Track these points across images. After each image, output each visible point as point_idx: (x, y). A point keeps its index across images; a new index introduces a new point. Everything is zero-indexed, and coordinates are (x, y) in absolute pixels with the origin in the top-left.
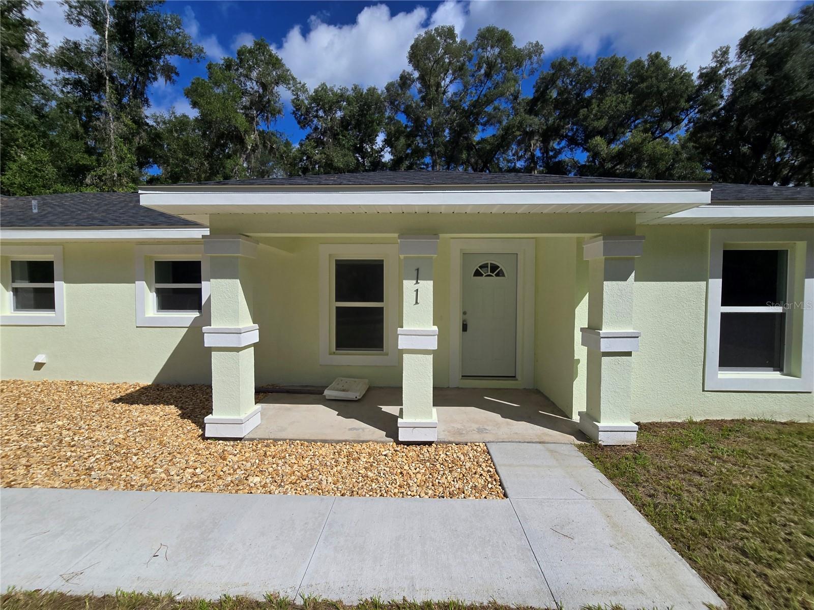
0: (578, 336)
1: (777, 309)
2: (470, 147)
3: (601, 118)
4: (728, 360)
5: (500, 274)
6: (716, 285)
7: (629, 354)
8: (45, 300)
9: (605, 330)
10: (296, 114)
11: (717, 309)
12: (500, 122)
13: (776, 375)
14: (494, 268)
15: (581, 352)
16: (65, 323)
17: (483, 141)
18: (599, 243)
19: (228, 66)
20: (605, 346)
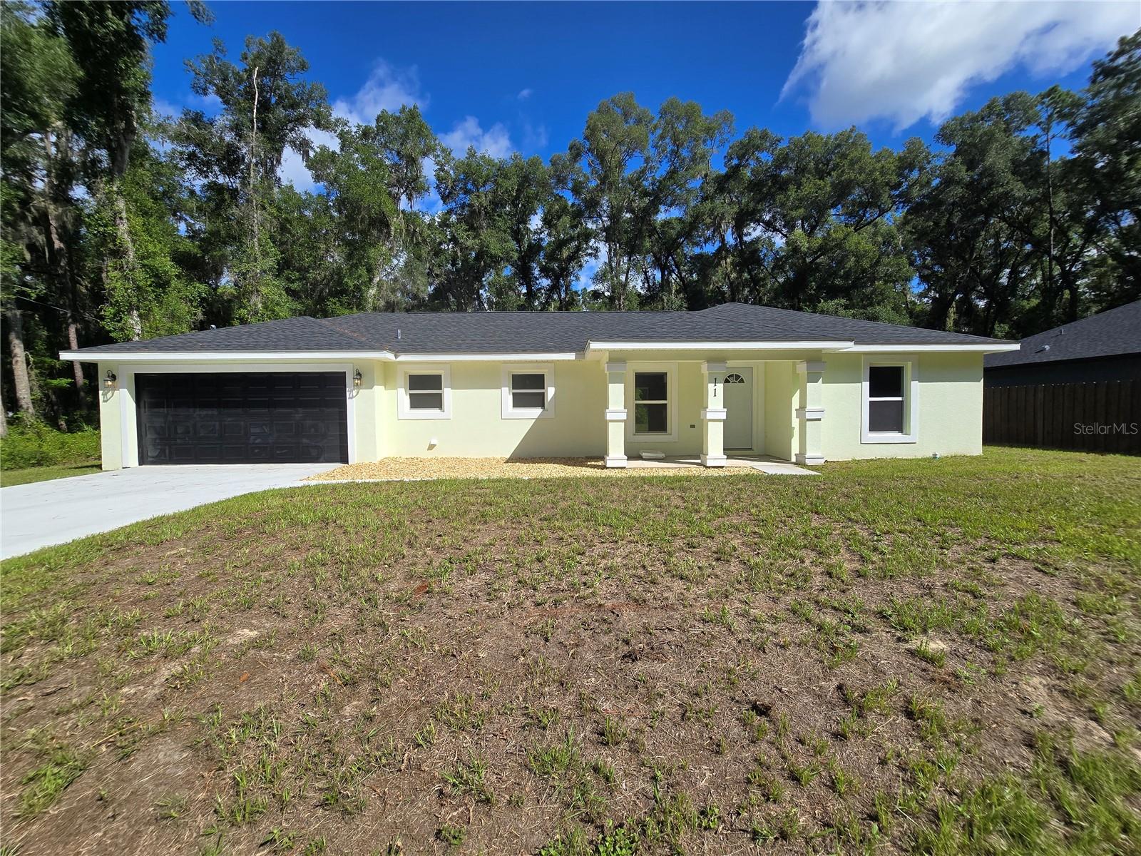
0: (794, 413)
1: (900, 399)
2: (653, 231)
3: (798, 207)
4: (874, 427)
5: (742, 381)
6: (866, 385)
7: (819, 420)
8: (436, 402)
9: (808, 408)
10: (440, 188)
11: (867, 399)
12: (686, 203)
13: (900, 434)
14: (738, 377)
15: (795, 422)
16: (451, 417)
17: (667, 223)
18: (804, 365)
19: (366, 134)
20: (808, 416)
